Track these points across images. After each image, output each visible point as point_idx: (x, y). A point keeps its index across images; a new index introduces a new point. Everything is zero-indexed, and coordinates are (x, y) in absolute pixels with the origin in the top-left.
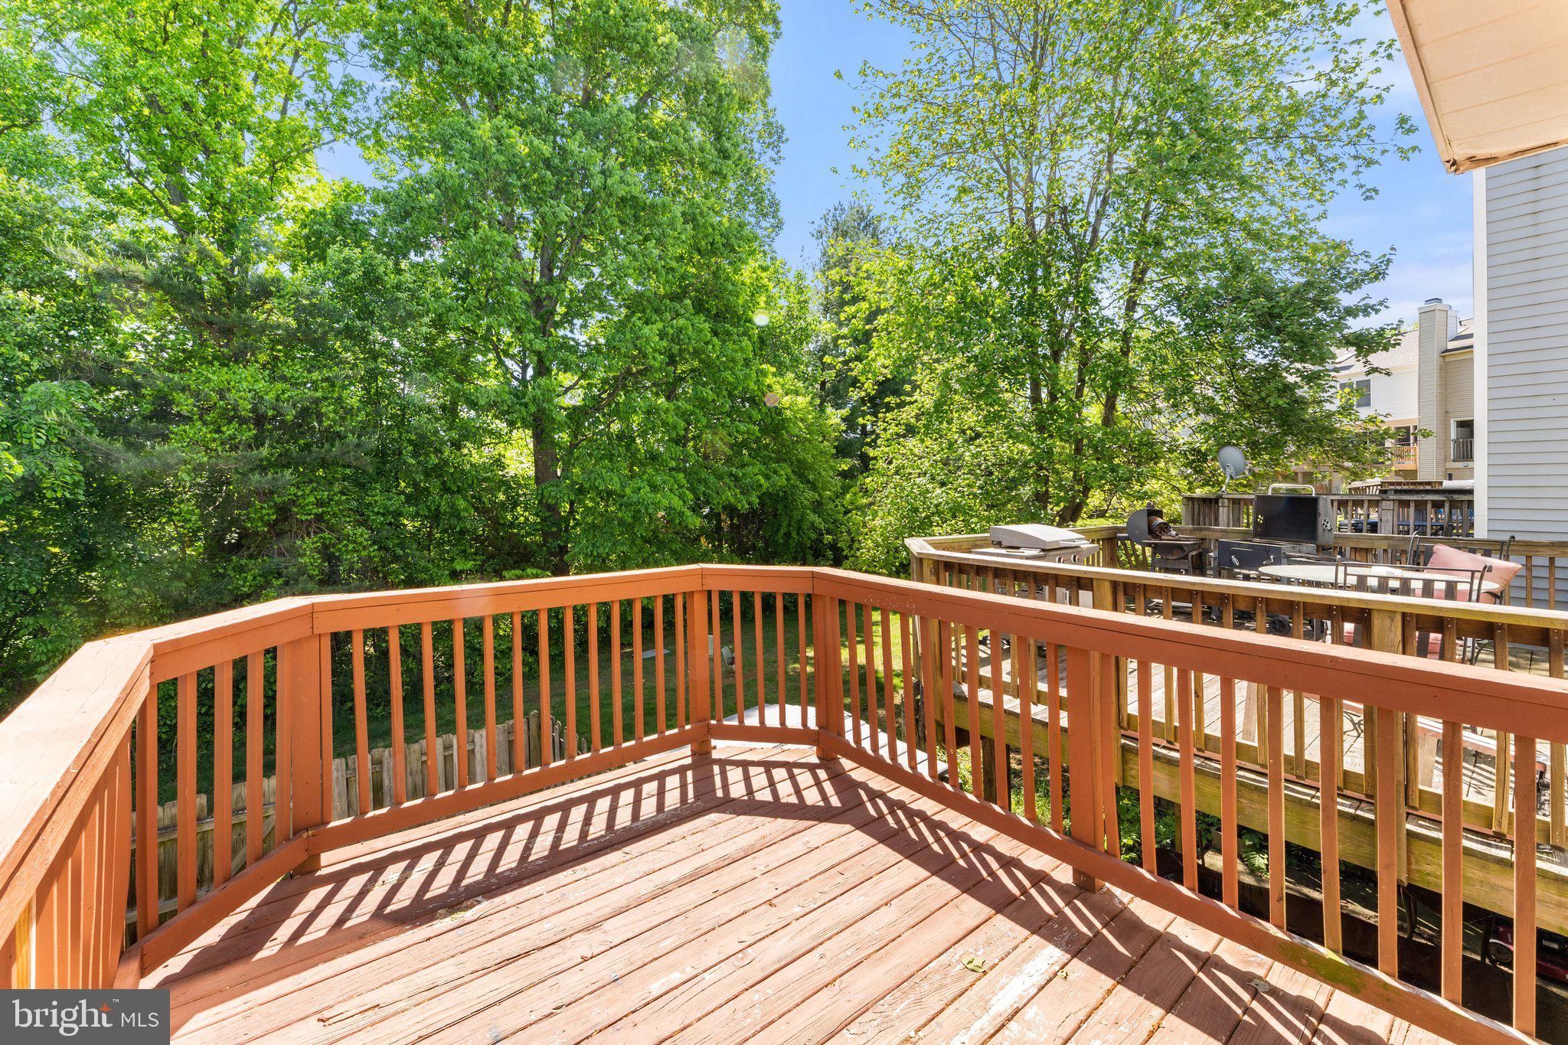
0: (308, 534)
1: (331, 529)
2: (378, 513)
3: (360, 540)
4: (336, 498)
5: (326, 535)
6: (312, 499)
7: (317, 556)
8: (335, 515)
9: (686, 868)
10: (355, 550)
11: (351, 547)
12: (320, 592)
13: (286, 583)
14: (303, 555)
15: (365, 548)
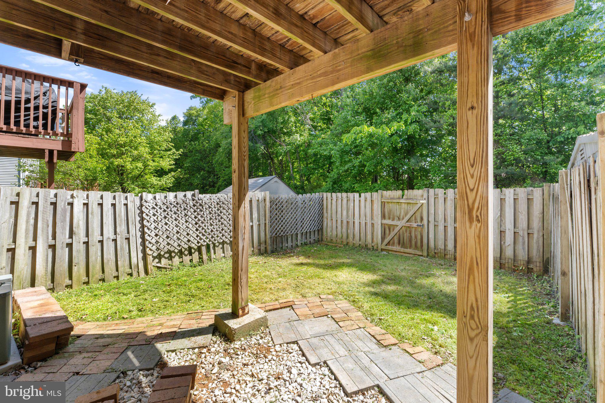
11: (510, 153)
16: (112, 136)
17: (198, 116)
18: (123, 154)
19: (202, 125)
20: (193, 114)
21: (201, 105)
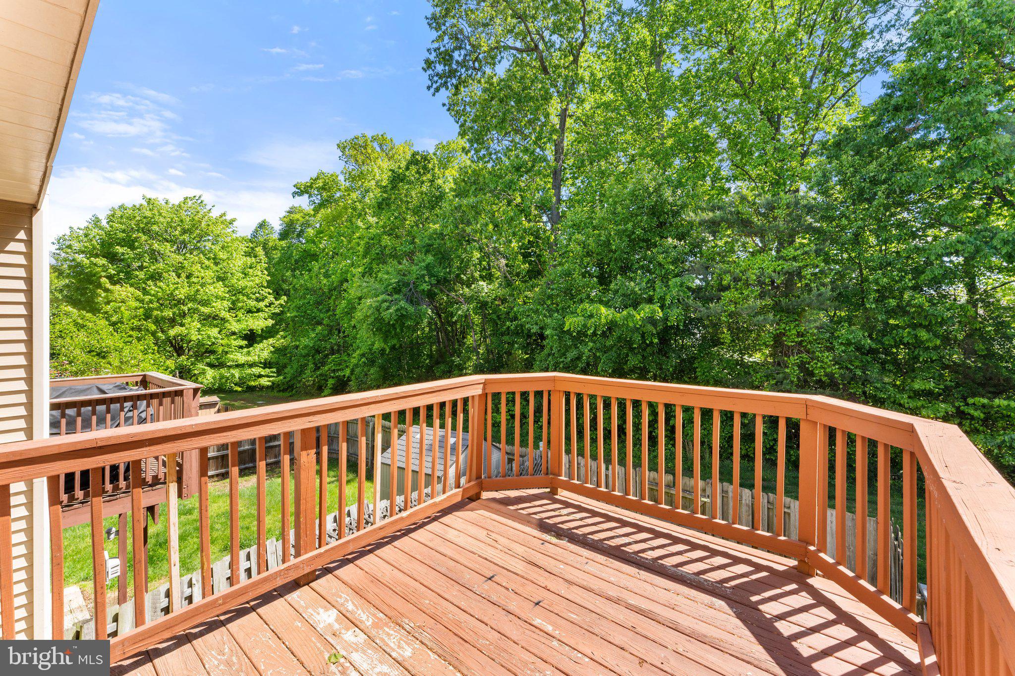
0: (793, 354)
1: (808, 352)
2: (842, 343)
3: (826, 360)
4: (811, 331)
5: (804, 355)
6: (794, 332)
7: (796, 368)
8: (810, 343)
9: (645, 605)
10: (822, 367)
11: (819, 364)
12: (796, 392)
13: (776, 384)
14: (788, 367)
15: (829, 367)
16: (164, 287)
17: (307, 224)
18: (183, 315)
19: (314, 242)
20: (298, 220)
21: (312, 207)
